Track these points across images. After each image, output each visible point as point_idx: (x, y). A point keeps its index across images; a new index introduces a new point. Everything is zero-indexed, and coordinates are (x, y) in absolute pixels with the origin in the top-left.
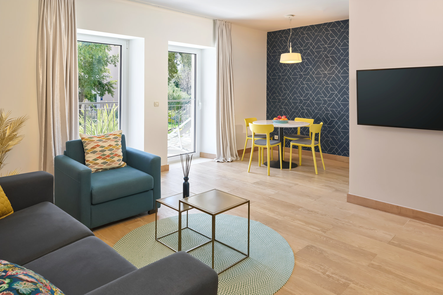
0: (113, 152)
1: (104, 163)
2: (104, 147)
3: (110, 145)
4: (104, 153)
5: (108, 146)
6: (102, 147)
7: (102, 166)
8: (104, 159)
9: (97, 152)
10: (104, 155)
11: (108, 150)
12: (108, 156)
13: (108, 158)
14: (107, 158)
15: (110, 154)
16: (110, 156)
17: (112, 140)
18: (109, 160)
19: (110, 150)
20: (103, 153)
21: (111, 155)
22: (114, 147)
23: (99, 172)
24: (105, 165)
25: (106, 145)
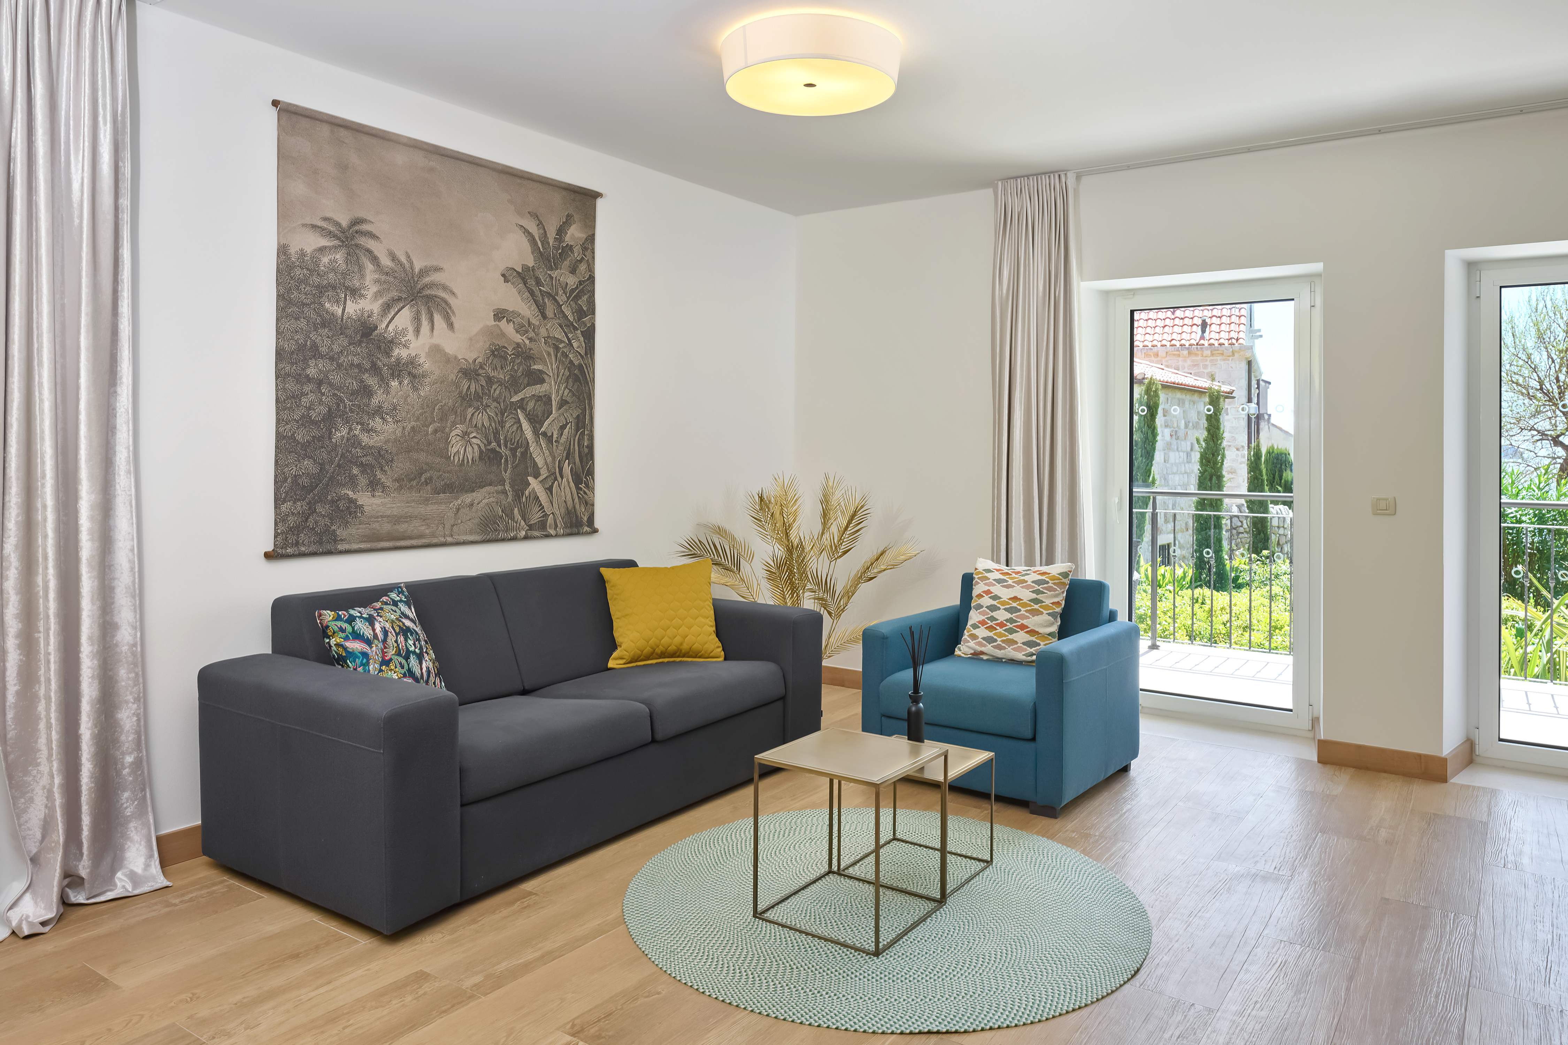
0: (1016, 617)
1: (990, 640)
2: (1000, 598)
3: (1015, 599)
4: (995, 614)
5: (1010, 599)
6: (996, 597)
7: (985, 646)
8: (991, 628)
9: (982, 607)
10: (992, 619)
11: (1005, 609)
12: (1001, 625)
13: (999, 630)
14: (998, 628)
15: (1007, 620)
16: (1007, 626)
17: (1028, 587)
18: (1000, 635)
19: (1011, 610)
20: (992, 614)
21: (1008, 624)
22: (1024, 605)
23: (982, 659)
24: (989, 646)
25: (1005, 594)
